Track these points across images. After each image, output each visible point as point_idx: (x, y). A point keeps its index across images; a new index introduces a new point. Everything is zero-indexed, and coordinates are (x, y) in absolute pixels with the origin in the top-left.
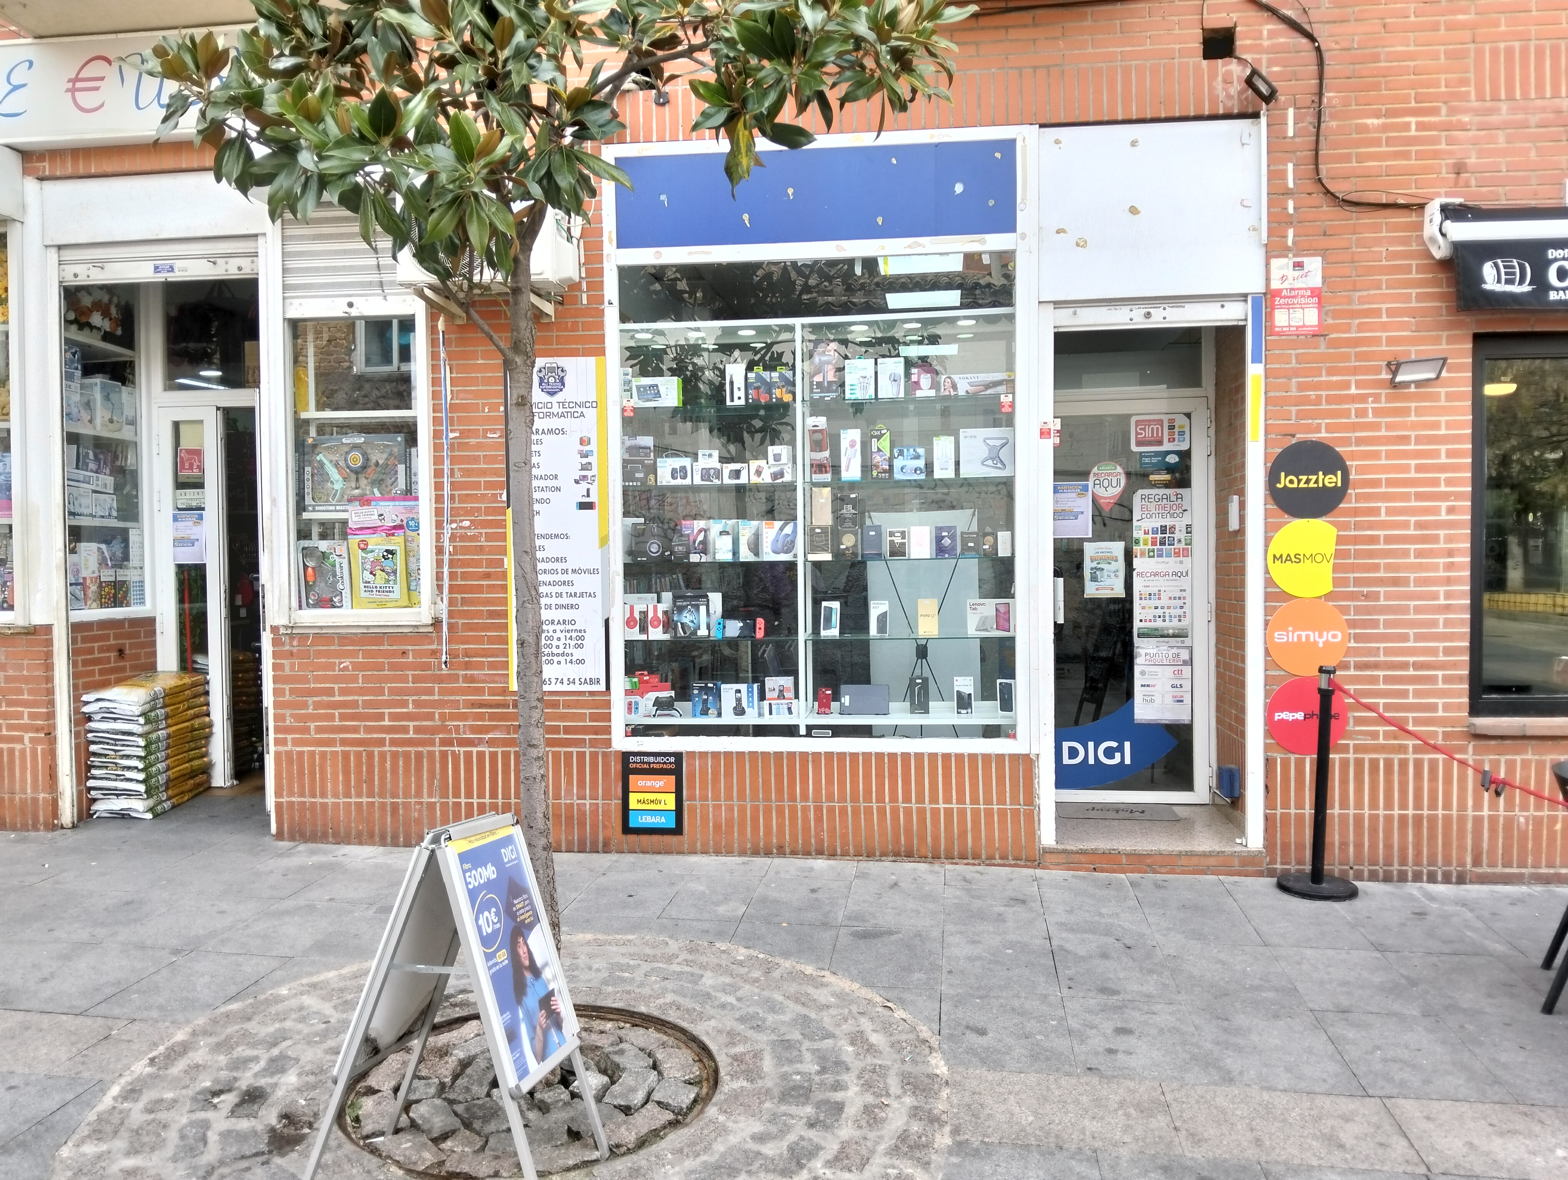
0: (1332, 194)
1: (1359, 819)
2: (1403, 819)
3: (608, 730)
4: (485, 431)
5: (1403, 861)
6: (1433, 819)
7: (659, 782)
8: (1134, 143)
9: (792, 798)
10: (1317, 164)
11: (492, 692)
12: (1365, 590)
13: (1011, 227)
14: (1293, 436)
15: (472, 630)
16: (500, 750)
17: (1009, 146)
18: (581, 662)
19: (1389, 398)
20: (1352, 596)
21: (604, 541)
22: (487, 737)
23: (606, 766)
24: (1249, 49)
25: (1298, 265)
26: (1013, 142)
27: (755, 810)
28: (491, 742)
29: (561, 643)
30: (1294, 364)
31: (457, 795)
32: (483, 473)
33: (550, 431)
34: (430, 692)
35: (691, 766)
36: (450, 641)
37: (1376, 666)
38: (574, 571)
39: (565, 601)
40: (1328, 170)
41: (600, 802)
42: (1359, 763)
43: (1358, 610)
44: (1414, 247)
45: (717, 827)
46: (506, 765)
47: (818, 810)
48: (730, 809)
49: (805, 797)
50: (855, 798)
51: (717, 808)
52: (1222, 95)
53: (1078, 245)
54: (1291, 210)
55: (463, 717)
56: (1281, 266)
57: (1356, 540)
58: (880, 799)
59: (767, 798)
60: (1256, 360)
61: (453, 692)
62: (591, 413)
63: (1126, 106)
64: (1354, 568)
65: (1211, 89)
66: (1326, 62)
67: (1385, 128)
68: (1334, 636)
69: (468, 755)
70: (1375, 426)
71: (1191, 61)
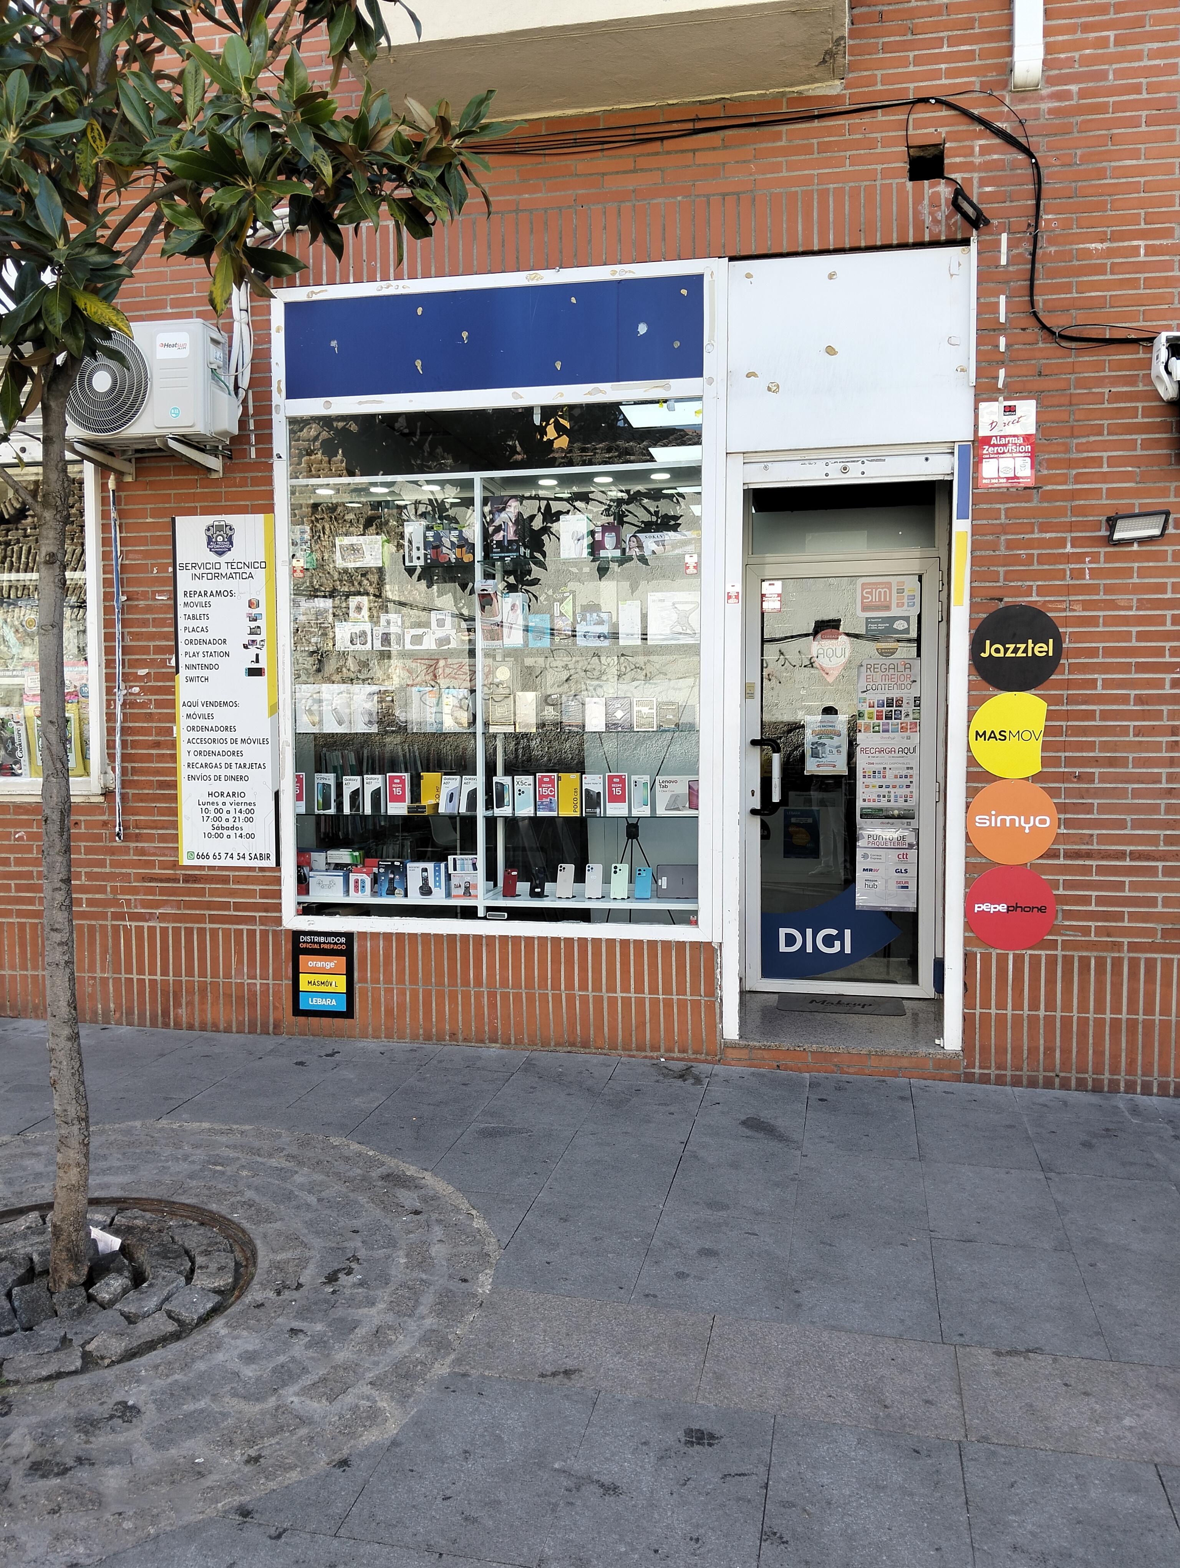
0: (1049, 330)
1: (1066, 1022)
2: (1116, 1024)
3: (278, 908)
4: (154, 593)
5: (1115, 1070)
6: (1149, 1026)
7: (330, 963)
8: (831, 276)
9: (466, 983)
10: (1032, 295)
11: (163, 865)
12: (1077, 770)
13: (697, 372)
14: (1001, 600)
15: (142, 801)
16: (170, 925)
17: (696, 282)
18: (251, 836)
19: (1109, 558)
20: (1063, 778)
21: (274, 709)
22: (158, 911)
23: (277, 944)
24: (959, 167)
25: (1010, 410)
26: (700, 277)
27: (427, 994)
28: (162, 917)
29: (230, 816)
30: (1003, 520)
31: (129, 971)
32: (152, 636)
33: (219, 593)
34: (102, 864)
35: (363, 947)
36: (125, 811)
37: (1089, 855)
38: (243, 741)
39: (235, 772)
40: (1045, 301)
41: (270, 982)
42: (1068, 961)
43: (1069, 793)
44: (1141, 387)
45: (389, 1012)
46: (177, 941)
47: (492, 995)
48: (402, 993)
49: (478, 982)
50: (530, 985)
51: (389, 991)
52: (928, 220)
53: (769, 389)
54: (1002, 348)
55: (134, 891)
56: (991, 411)
57: (1068, 715)
58: (556, 986)
59: (440, 983)
60: (962, 516)
61: (124, 864)
62: (260, 575)
63: (823, 234)
64: (1065, 747)
65: (916, 213)
66: (1045, 180)
67: (1110, 253)
68: (1043, 822)
69: (140, 929)
70: (1094, 589)
71: (895, 182)
